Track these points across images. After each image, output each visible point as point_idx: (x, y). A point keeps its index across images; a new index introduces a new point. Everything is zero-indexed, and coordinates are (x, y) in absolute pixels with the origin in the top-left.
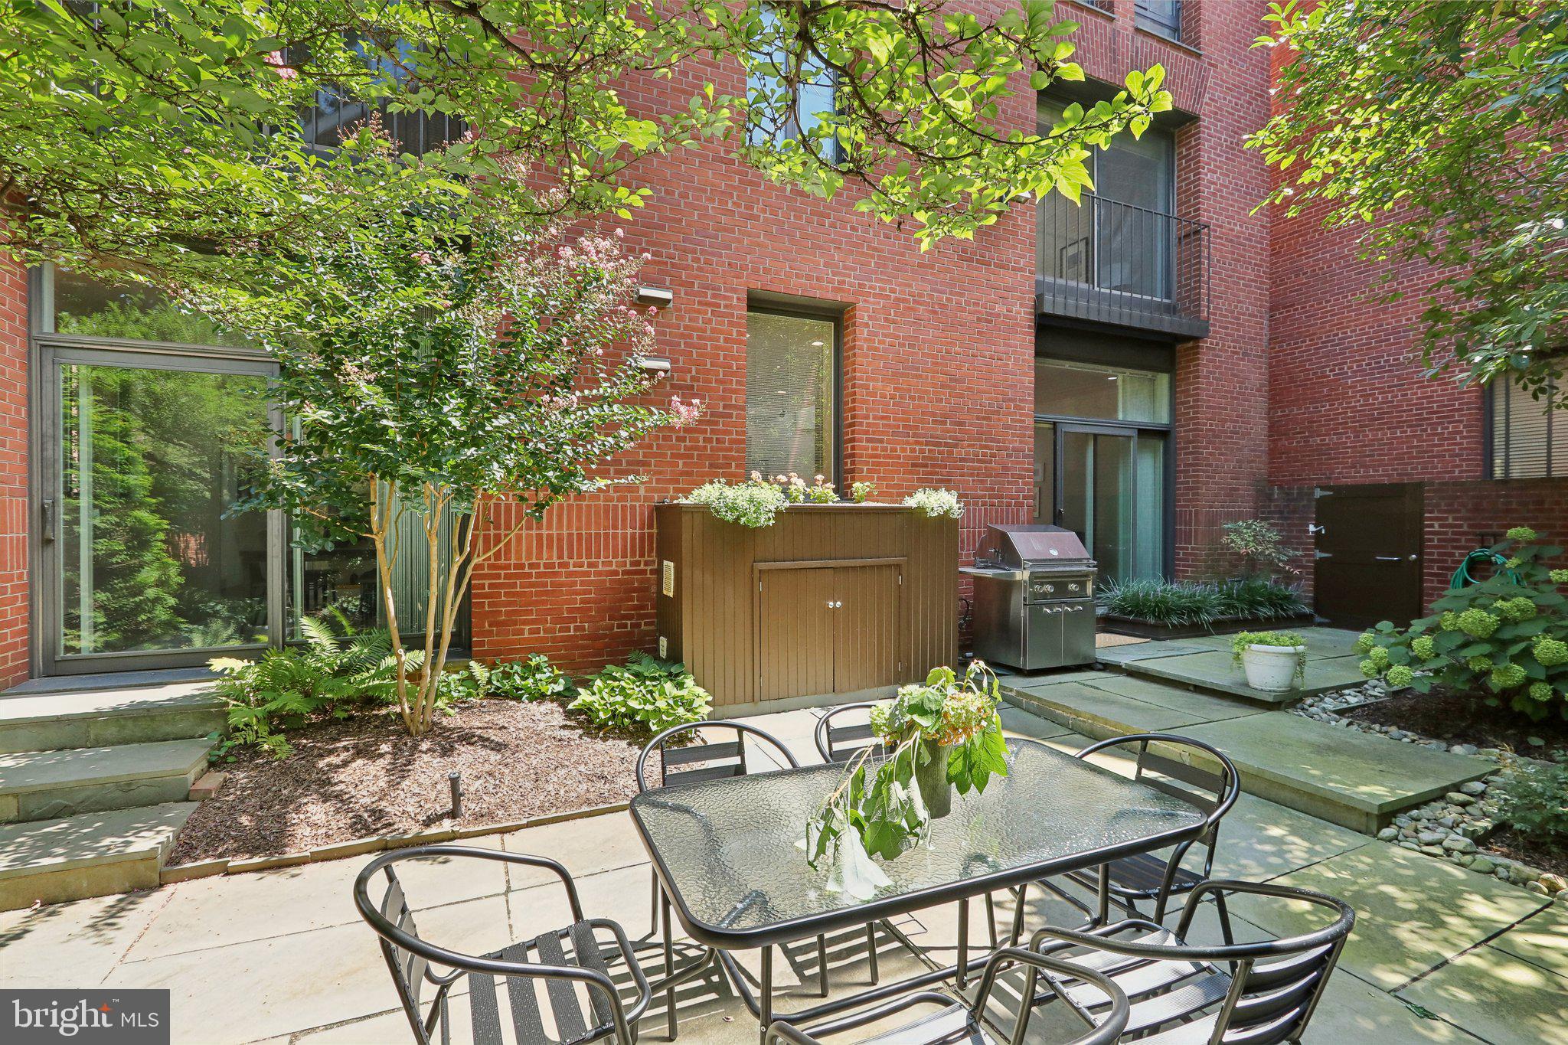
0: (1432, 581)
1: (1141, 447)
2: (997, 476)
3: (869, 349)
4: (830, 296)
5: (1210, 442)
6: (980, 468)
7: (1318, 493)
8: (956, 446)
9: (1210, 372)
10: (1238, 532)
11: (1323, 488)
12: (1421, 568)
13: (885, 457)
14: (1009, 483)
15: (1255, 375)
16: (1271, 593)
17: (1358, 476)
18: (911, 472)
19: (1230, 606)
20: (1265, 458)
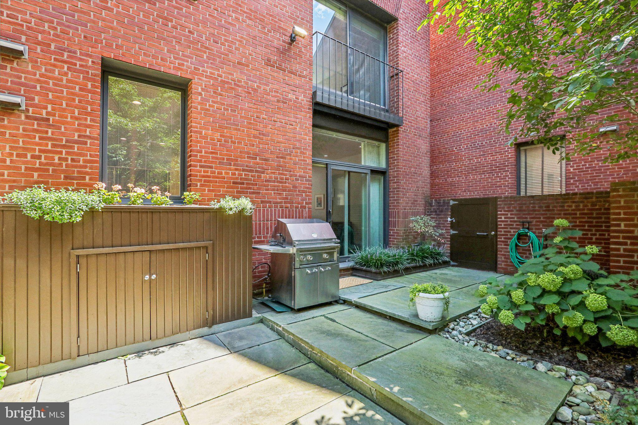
0: (501, 245)
1: (372, 180)
2: (289, 191)
3: (202, 109)
4: (172, 71)
5: (404, 177)
6: (279, 186)
7: (452, 203)
8: (263, 173)
9: (405, 143)
10: (417, 221)
11: (454, 200)
12: (497, 238)
13: (214, 177)
14: (297, 195)
15: (424, 146)
16: (431, 252)
17: (467, 195)
18: (232, 187)
19: (413, 260)
20: (429, 186)
